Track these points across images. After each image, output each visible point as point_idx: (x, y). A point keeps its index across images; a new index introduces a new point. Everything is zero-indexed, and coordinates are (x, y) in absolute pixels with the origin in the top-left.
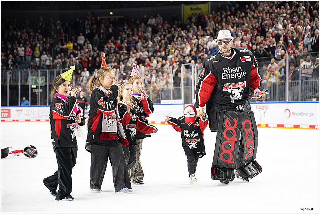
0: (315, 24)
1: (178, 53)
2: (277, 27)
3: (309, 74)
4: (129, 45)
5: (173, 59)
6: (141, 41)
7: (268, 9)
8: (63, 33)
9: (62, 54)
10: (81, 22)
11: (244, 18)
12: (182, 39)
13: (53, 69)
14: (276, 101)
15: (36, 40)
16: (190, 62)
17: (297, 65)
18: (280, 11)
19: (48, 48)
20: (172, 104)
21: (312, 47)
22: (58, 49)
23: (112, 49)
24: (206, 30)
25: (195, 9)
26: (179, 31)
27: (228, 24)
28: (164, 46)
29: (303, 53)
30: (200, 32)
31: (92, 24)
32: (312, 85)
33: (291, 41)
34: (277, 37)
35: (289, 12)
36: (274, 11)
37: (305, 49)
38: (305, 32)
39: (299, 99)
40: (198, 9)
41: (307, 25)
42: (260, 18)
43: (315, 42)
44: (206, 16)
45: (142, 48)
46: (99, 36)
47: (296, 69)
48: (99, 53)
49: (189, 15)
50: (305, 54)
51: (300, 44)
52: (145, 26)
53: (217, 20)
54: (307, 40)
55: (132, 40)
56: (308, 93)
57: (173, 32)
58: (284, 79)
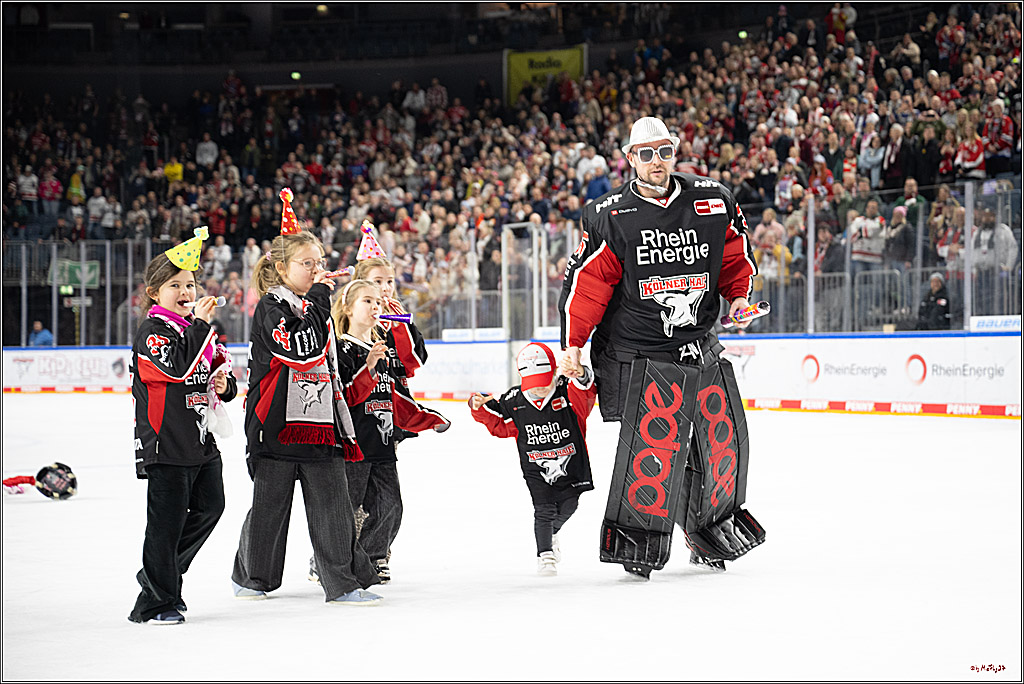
0: (890, 108)
1: (493, 192)
2: (781, 116)
3: (872, 255)
4: (348, 168)
5: (478, 210)
6: (385, 157)
7: (755, 65)
8: (152, 134)
9: (152, 195)
10: (206, 101)
11: (686, 92)
12: (506, 152)
13: (124, 237)
14: (777, 331)
15: (74, 153)
16: (527, 219)
17: (839, 227)
18: (790, 71)
19: (108, 177)
20: (474, 342)
21: (883, 174)
22: (139, 181)
23: (298, 179)
24: (574, 127)
25: (542, 65)
26: (494, 130)
27: (639, 109)
28: (452, 172)
29: (857, 192)
30: (557, 132)
31: (241, 108)
32: (883, 286)
33: (820, 159)
34: (782, 147)
35: (815, 73)
36: (774, 70)
37: (863, 181)
38: (862, 133)
39: (844, 327)
40: (550, 63)
41: (868, 110)
42: (732, 90)
43: (892, 159)
44: (574, 86)
45: (386, 178)
46: (260, 143)
47: (836, 240)
48: (261, 191)
49: (526, 82)
50: (863, 196)
51: (846, 166)
52: (397, 115)
53: (606, 98)
54: (869, 156)
55: (356, 154)
56: (871, 309)
57: (479, 131)
58: (801, 267)
